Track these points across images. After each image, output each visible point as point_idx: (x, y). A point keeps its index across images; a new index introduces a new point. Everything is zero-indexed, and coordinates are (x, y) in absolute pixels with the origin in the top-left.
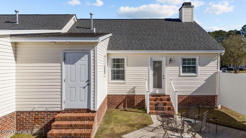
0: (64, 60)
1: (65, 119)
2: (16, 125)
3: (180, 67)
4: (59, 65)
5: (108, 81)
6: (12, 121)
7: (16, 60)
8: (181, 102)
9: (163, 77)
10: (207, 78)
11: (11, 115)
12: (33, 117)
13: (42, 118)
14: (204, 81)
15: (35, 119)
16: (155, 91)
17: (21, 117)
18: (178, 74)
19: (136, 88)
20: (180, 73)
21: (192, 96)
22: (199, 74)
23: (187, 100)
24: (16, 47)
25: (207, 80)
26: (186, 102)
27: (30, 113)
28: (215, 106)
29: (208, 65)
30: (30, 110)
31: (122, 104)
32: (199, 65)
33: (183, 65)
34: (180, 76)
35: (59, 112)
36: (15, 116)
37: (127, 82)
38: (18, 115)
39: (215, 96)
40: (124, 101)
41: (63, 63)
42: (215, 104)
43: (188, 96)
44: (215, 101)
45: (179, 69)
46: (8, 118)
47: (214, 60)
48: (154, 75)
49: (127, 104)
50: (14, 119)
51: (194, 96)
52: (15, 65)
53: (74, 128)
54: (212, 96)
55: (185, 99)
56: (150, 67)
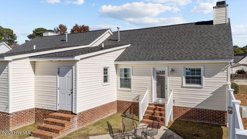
0: (59, 73)
1: (54, 117)
2: (35, 117)
3: (182, 77)
4: (56, 77)
5: (118, 88)
6: (31, 114)
7: (35, 73)
8: (184, 115)
9: (166, 87)
10: (214, 90)
11: (30, 110)
12: (43, 113)
13: (47, 115)
14: (211, 94)
15: (44, 114)
16: (158, 100)
17: (37, 112)
18: (181, 85)
19: (141, 96)
20: (182, 84)
21: (197, 109)
22: (204, 85)
23: (191, 113)
24: (35, 64)
25: (213, 93)
26: (189, 115)
27: (41, 110)
28: (225, 124)
29: (215, 76)
30: (41, 108)
31: (129, 110)
32: (204, 75)
33: (186, 75)
34: (182, 87)
35: (56, 112)
36: (34, 111)
37: (132, 90)
38: (36, 111)
39: (224, 112)
40: (130, 107)
41: (58, 75)
42: (225, 121)
43: (192, 109)
44: (225, 118)
45: (182, 79)
46: (27, 112)
47: (223, 71)
48: (157, 85)
49: (133, 111)
50: (34, 113)
51: (199, 109)
52: (34, 76)
53: (55, 125)
54: (220, 111)
55: (189, 111)
56: (152, 76)
